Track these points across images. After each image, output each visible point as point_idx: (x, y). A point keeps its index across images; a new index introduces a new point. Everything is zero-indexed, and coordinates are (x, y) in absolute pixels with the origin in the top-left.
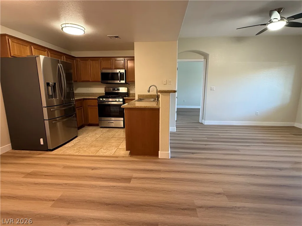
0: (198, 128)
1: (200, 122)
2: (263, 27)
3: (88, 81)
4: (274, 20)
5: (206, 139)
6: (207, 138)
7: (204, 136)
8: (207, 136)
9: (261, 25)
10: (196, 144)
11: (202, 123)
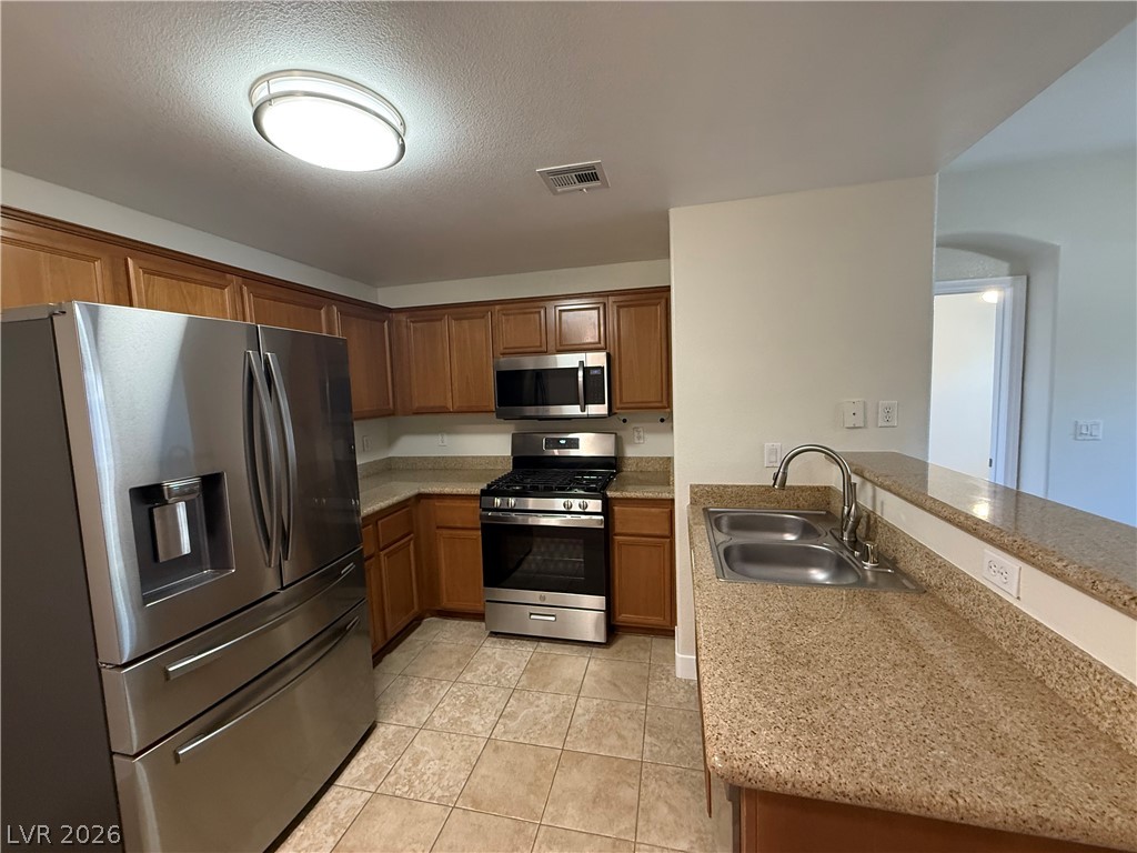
3: (442, 411)
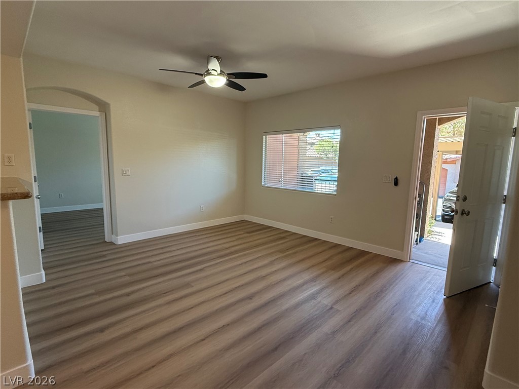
0: (104, 256)
1: (107, 240)
2: (199, 78)
4: (213, 72)
5: (127, 278)
6: (129, 275)
7: (123, 273)
8: (128, 271)
9: (196, 74)
10: (106, 300)
11: (112, 243)
